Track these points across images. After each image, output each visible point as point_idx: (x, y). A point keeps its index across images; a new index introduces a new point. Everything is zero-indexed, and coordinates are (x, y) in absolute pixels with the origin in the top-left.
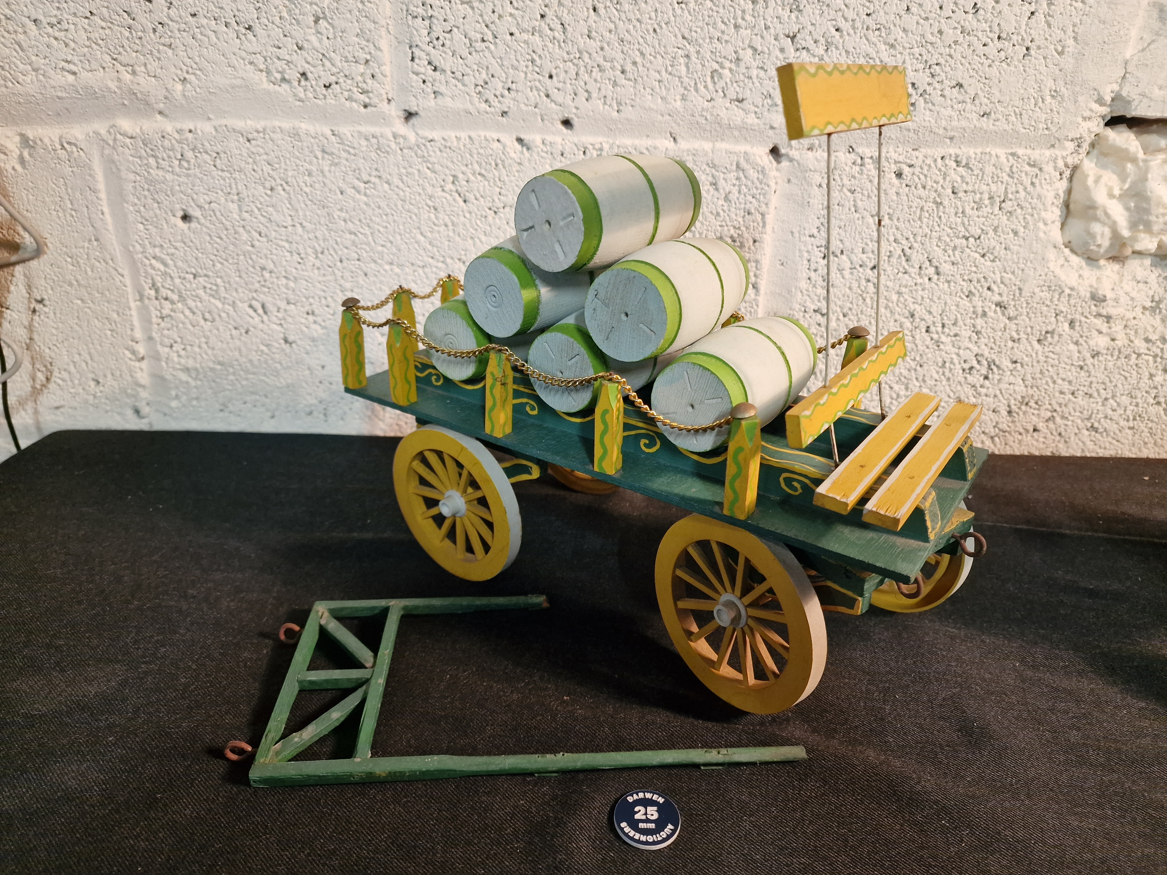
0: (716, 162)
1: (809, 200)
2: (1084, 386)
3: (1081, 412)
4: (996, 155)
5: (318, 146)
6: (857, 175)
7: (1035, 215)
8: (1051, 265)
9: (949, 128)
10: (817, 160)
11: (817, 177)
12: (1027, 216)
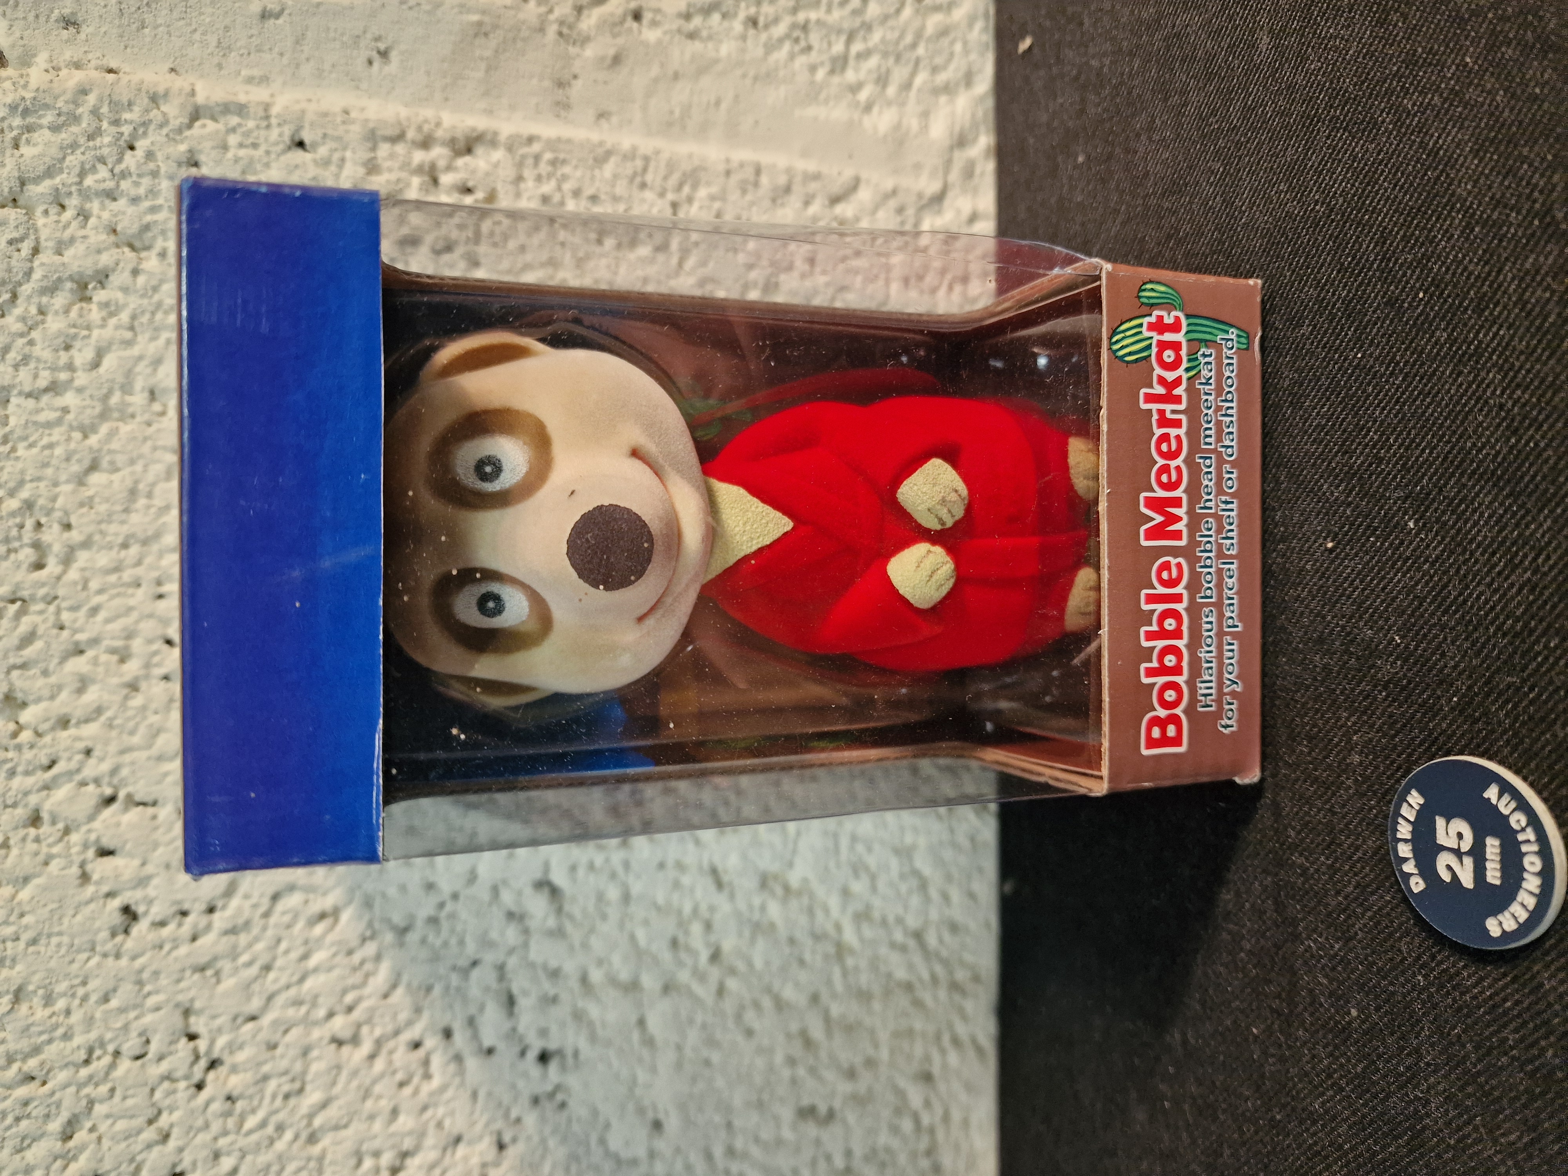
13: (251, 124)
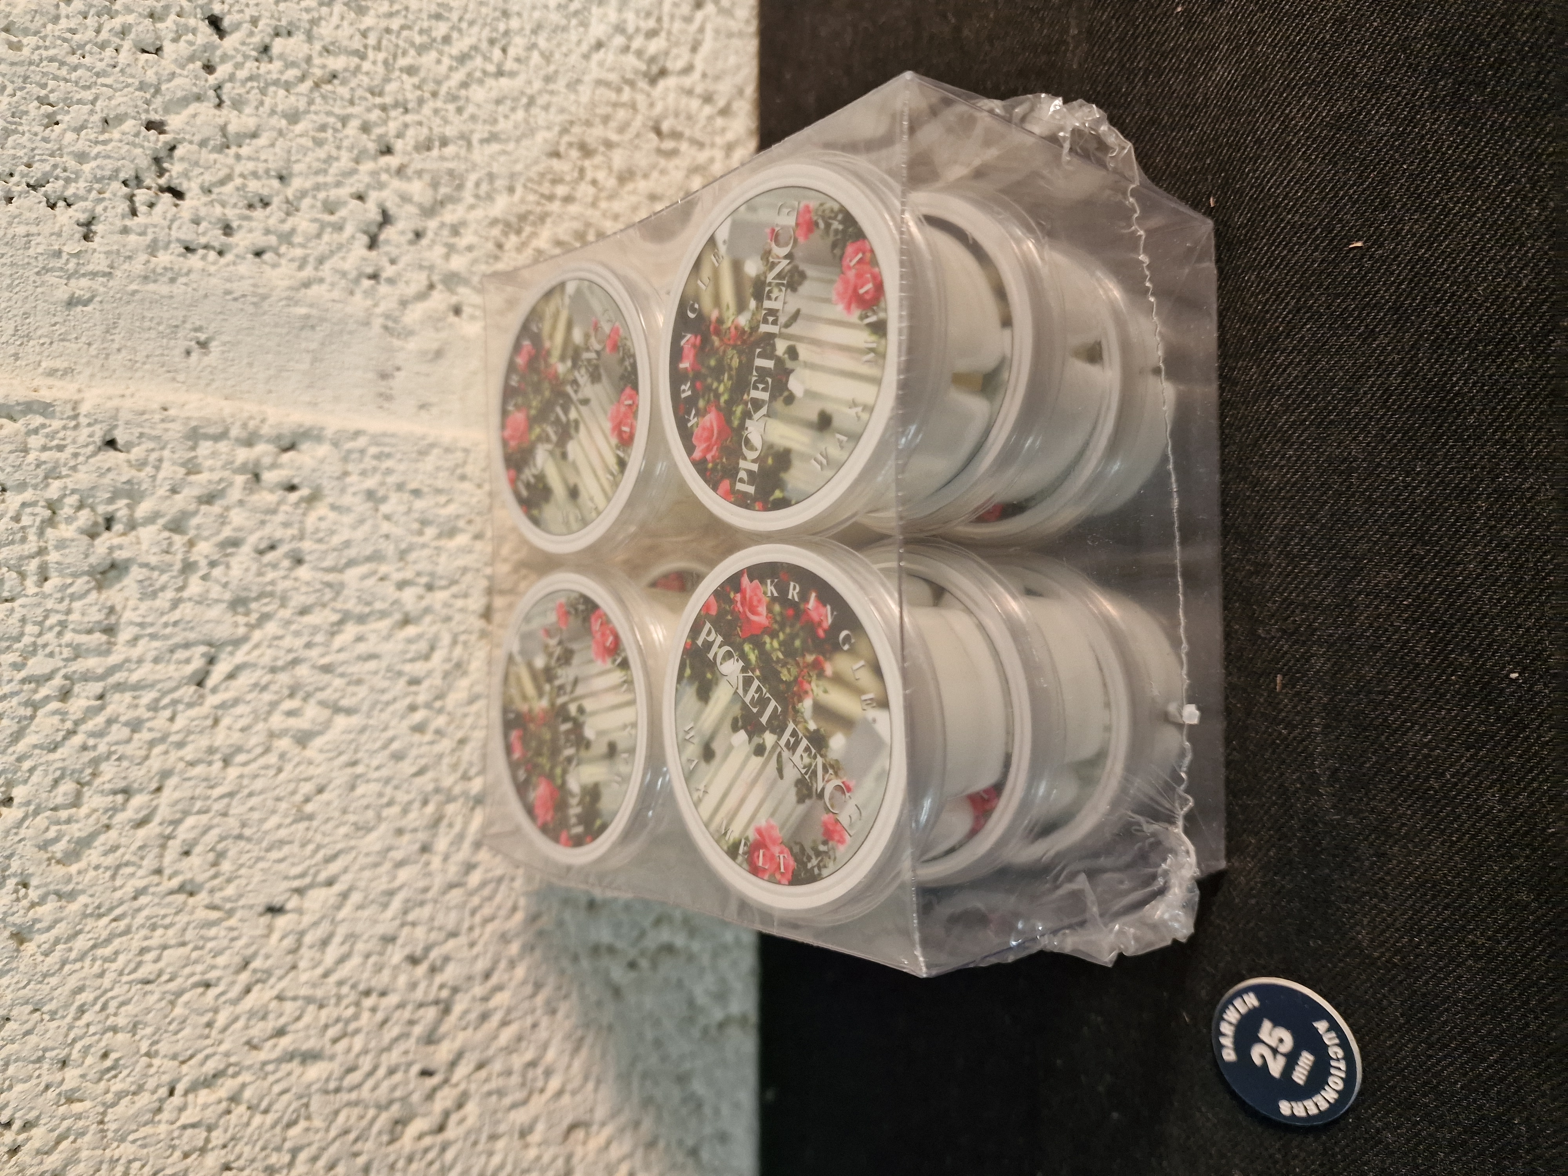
13: (56, 424)
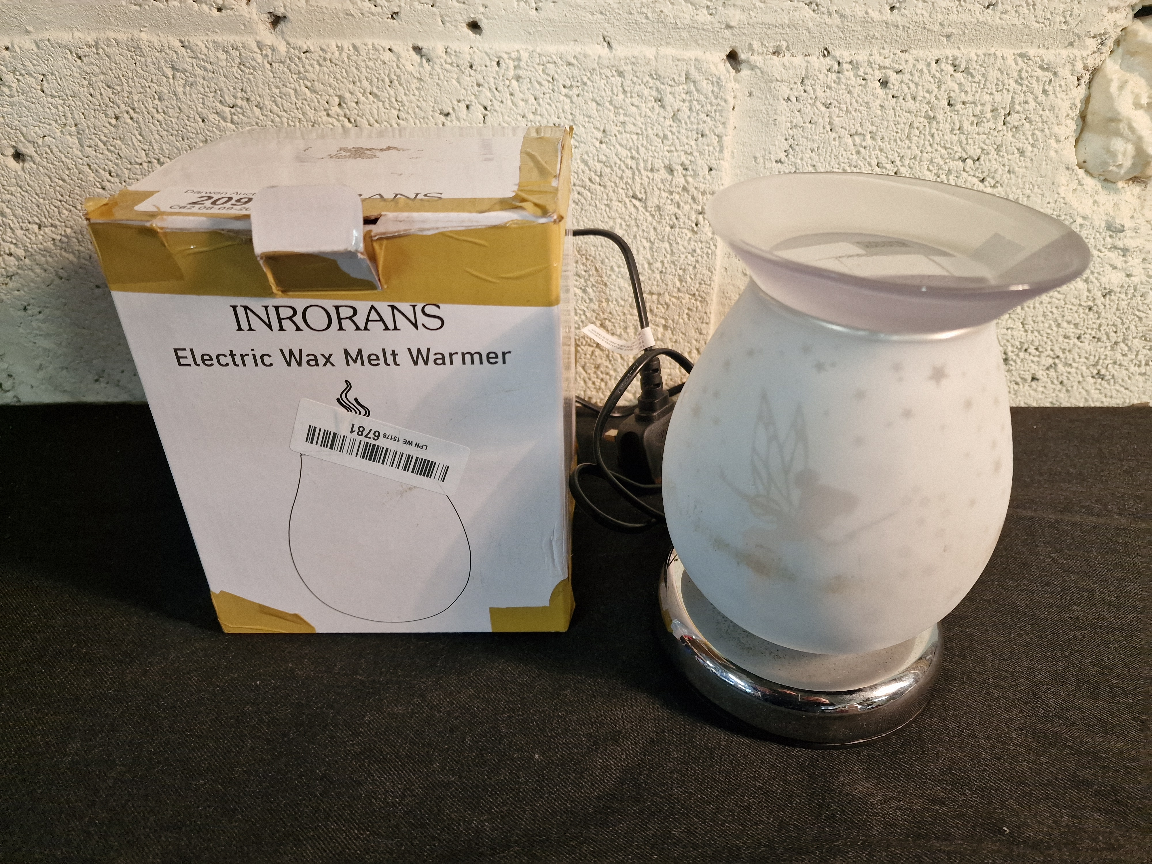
0: (661, 72)
1: (776, 117)
2: (1092, 329)
3: (1087, 358)
4: (1003, 56)
5: (166, 61)
6: (833, 85)
7: (1046, 130)
8: (1062, 190)
9: (946, 23)
10: (785, 67)
11: (785, 88)
12: (1036, 132)
